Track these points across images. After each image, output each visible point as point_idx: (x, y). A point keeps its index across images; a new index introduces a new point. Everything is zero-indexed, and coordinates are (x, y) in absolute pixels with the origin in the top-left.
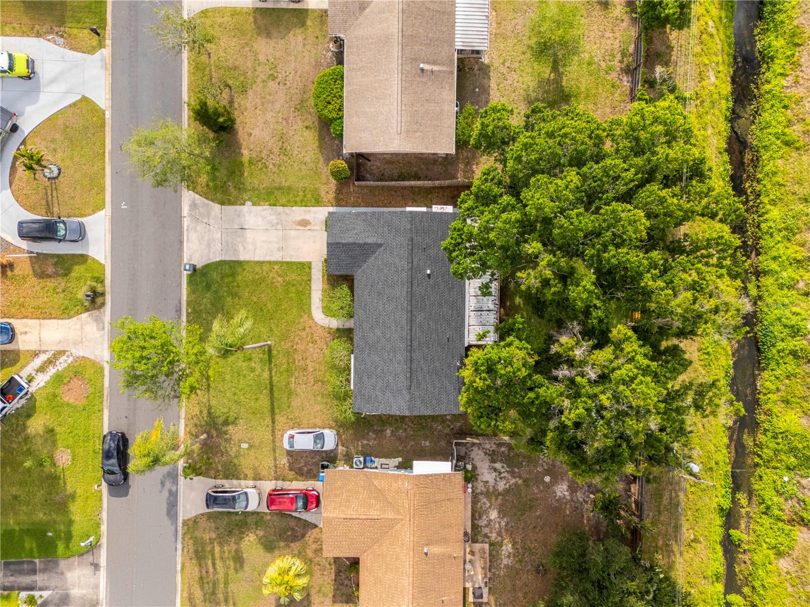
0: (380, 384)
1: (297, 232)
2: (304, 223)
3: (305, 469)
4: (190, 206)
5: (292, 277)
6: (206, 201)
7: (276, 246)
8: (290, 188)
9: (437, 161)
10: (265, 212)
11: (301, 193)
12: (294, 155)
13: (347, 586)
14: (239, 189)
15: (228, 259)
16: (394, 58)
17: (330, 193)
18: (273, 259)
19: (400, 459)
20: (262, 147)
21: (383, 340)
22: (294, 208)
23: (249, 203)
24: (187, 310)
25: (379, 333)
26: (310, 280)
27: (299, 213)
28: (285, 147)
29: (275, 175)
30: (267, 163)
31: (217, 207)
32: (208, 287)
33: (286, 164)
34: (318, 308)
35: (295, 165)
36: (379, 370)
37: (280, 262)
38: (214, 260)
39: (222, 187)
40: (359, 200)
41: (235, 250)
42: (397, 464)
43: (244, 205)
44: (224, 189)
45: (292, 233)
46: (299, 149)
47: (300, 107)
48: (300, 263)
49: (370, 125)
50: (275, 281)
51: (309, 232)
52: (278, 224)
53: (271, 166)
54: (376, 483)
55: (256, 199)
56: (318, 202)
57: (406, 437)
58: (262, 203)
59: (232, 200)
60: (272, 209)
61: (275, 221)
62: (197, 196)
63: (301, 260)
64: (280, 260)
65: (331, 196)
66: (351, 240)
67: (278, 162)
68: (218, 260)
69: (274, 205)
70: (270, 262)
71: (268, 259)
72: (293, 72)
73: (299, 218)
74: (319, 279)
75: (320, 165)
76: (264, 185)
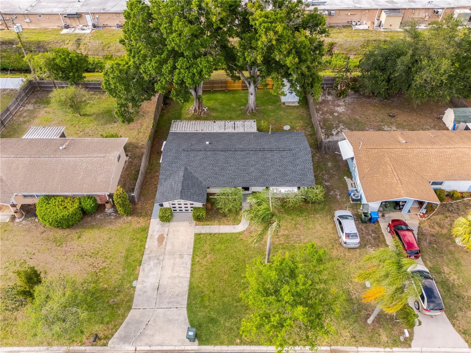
0: (291, 168)
1: (168, 244)
2: (161, 239)
3: (373, 235)
4: (125, 343)
5: (207, 248)
6: (124, 325)
7: (178, 260)
8: (128, 250)
9: (130, 161)
10: (146, 269)
11: (134, 241)
12: (100, 246)
13: (458, 206)
14: (119, 291)
15: (185, 302)
16: (49, 160)
17: (139, 220)
18: (189, 262)
19: (345, 178)
20: (84, 272)
21: (257, 166)
22: (146, 247)
23: (134, 283)
24: (237, 344)
25: (252, 169)
26: (211, 234)
27: (151, 243)
28: (90, 254)
29: (113, 261)
30: (101, 267)
31: (132, 314)
32: (213, 321)
33: (106, 252)
34: (234, 228)
35: (109, 246)
36: (280, 168)
37: (193, 257)
38: (186, 316)
39: (113, 308)
40: (149, 202)
41: (178, 295)
42: (349, 179)
43: (135, 287)
44: (115, 306)
45: (168, 247)
46: (96, 243)
47: (58, 243)
48: (195, 242)
49: (93, 175)
50: (210, 260)
51: (169, 236)
52: (158, 259)
53: (104, 265)
54: (366, 171)
55: (132, 277)
56: (145, 230)
57: (328, 174)
58: (137, 272)
59: (128, 298)
60: (144, 264)
61: (156, 261)
62: (116, 335)
63: (193, 241)
64: (191, 256)
65: (141, 220)
66: (180, 185)
67: (103, 259)
68: (186, 312)
69: (141, 261)
70: (192, 265)
71: (189, 266)
72: (26, 248)
73: (156, 243)
74: (210, 228)
75: (114, 228)
76: (121, 270)
